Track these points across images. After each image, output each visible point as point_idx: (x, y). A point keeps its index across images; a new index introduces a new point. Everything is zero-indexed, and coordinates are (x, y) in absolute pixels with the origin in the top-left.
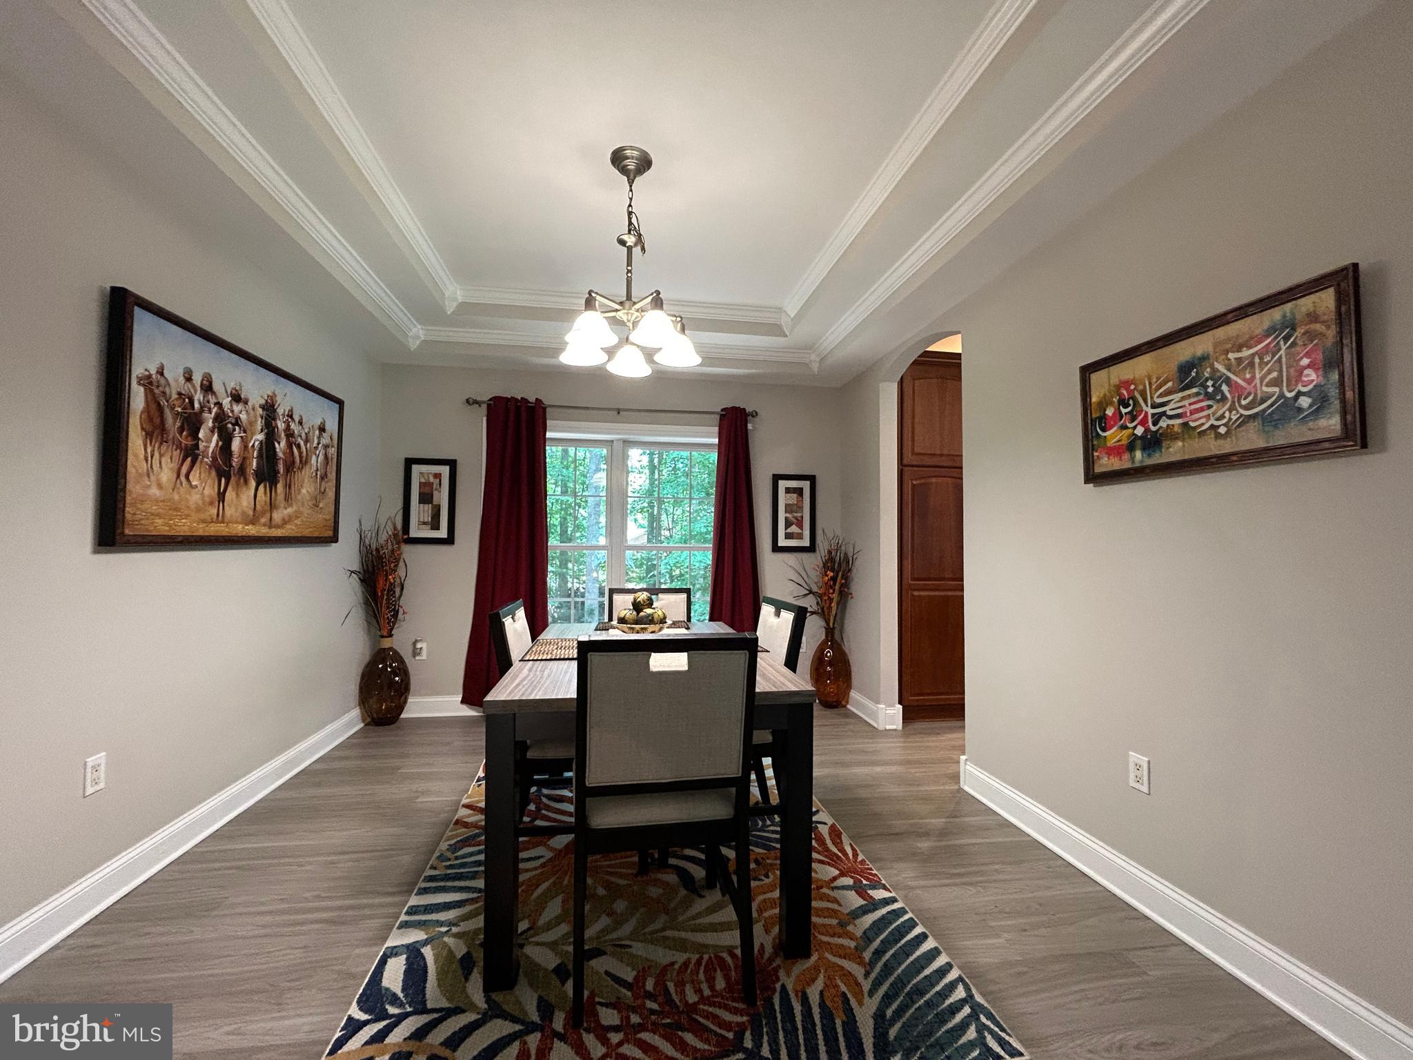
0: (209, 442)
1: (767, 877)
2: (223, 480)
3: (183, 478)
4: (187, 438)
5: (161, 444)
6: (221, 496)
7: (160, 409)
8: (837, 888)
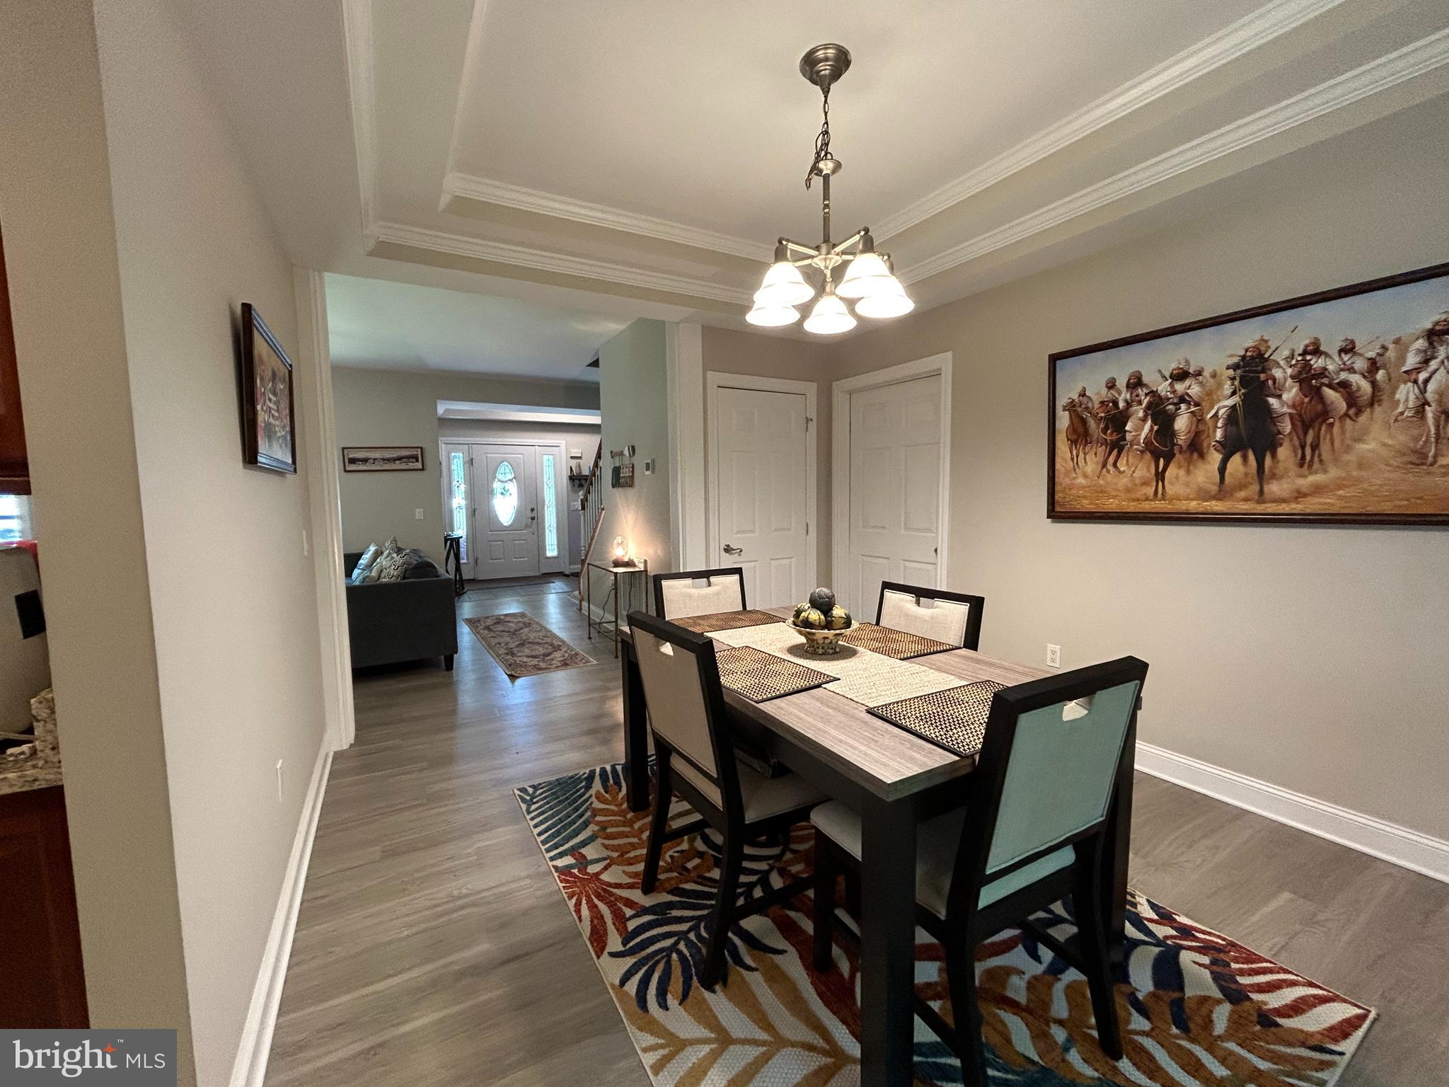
0: (1140, 429)
1: (671, 857)
2: (1162, 462)
3: (1110, 467)
4: (1112, 433)
5: (1086, 445)
6: (1160, 476)
7: (1084, 422)
8: (605, 859)
